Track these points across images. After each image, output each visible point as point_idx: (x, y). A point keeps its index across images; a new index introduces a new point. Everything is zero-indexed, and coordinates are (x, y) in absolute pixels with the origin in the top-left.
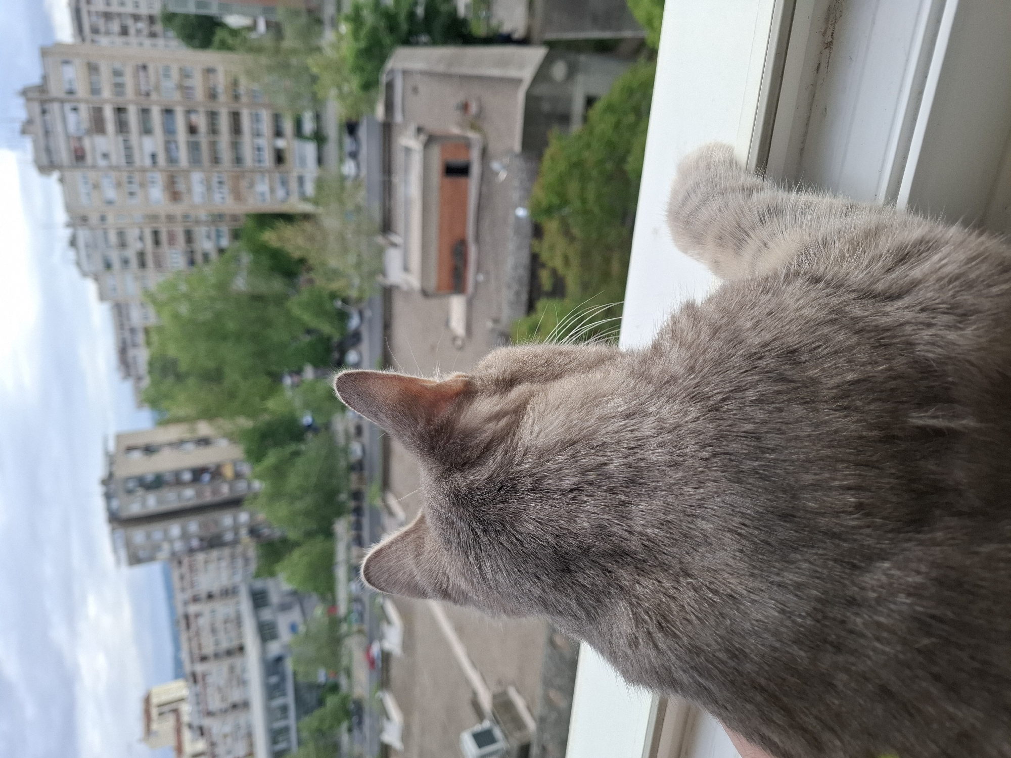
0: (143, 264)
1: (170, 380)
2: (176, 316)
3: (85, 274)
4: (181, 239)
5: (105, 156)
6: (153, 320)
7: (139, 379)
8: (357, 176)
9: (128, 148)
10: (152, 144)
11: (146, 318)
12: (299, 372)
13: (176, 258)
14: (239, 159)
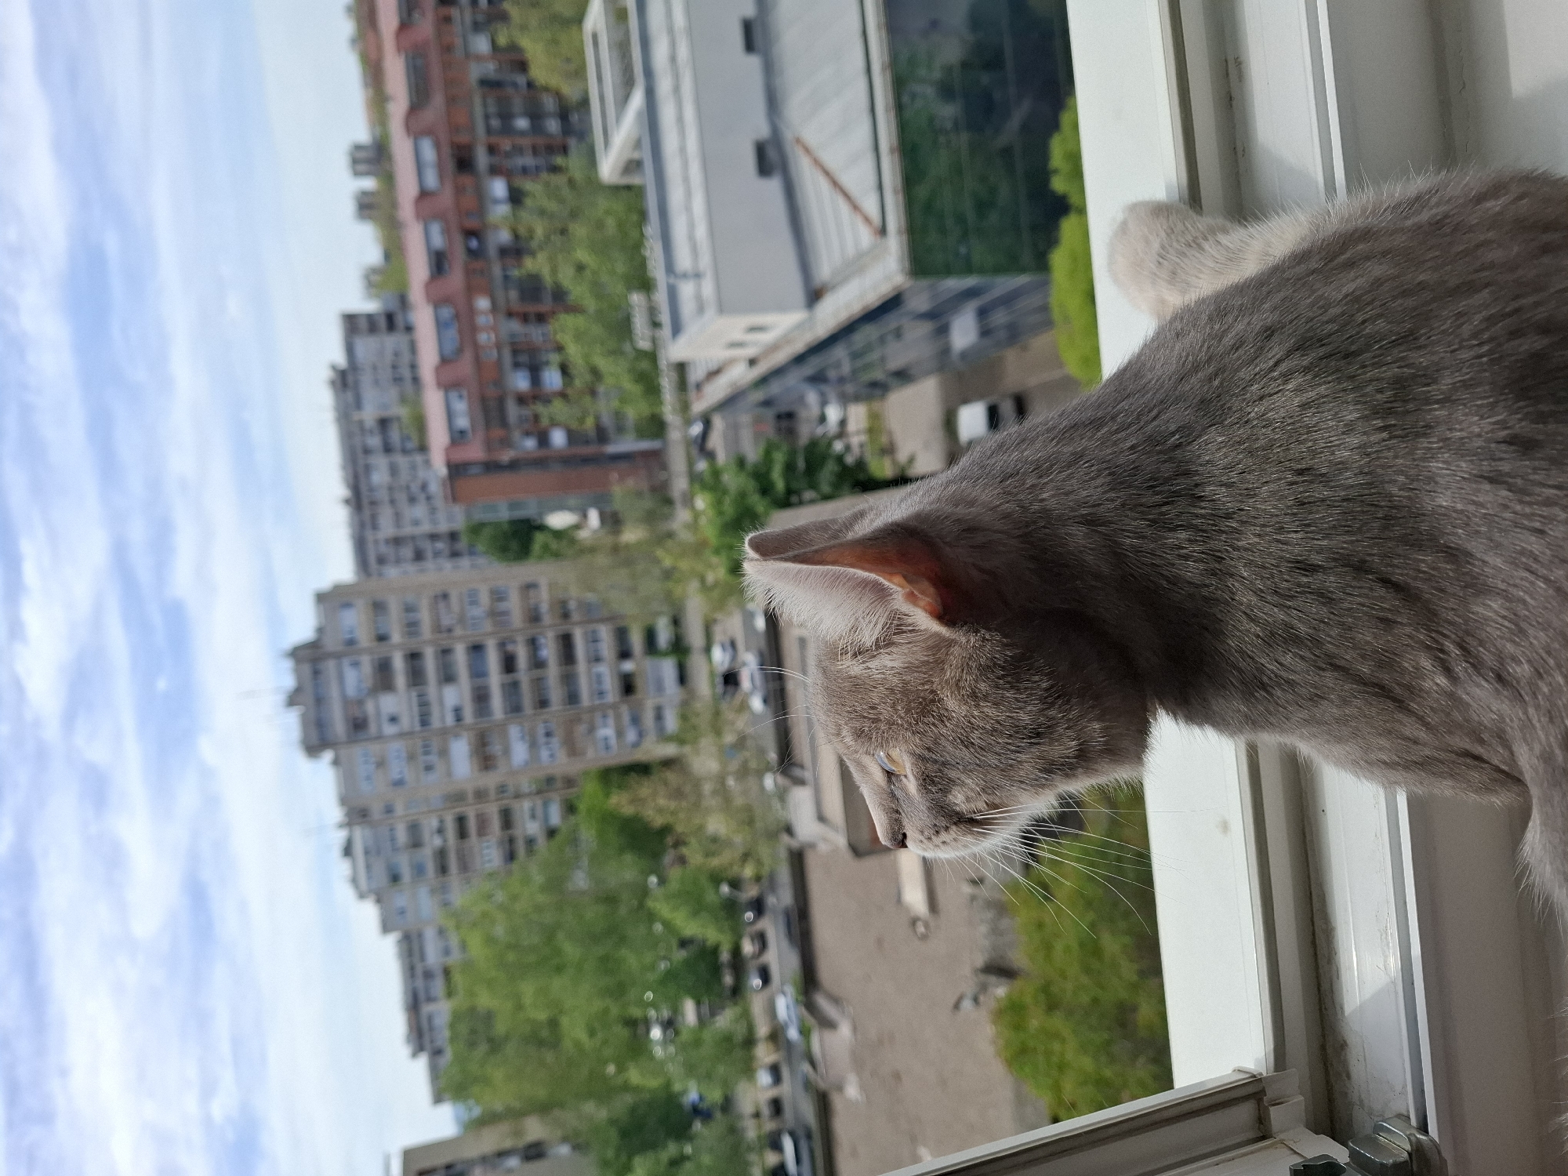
0: (443, 869)
1: (481, 1051)
2: (490, 942)
3: (362, 895)
4: (496, 824)
5: (393, 719)
6: (455, 954)
7: (437, 1053)
9: (424, 704)
10: (456, 695)
11: (447, 952)
13: (489, 853)
14: (572, 698)
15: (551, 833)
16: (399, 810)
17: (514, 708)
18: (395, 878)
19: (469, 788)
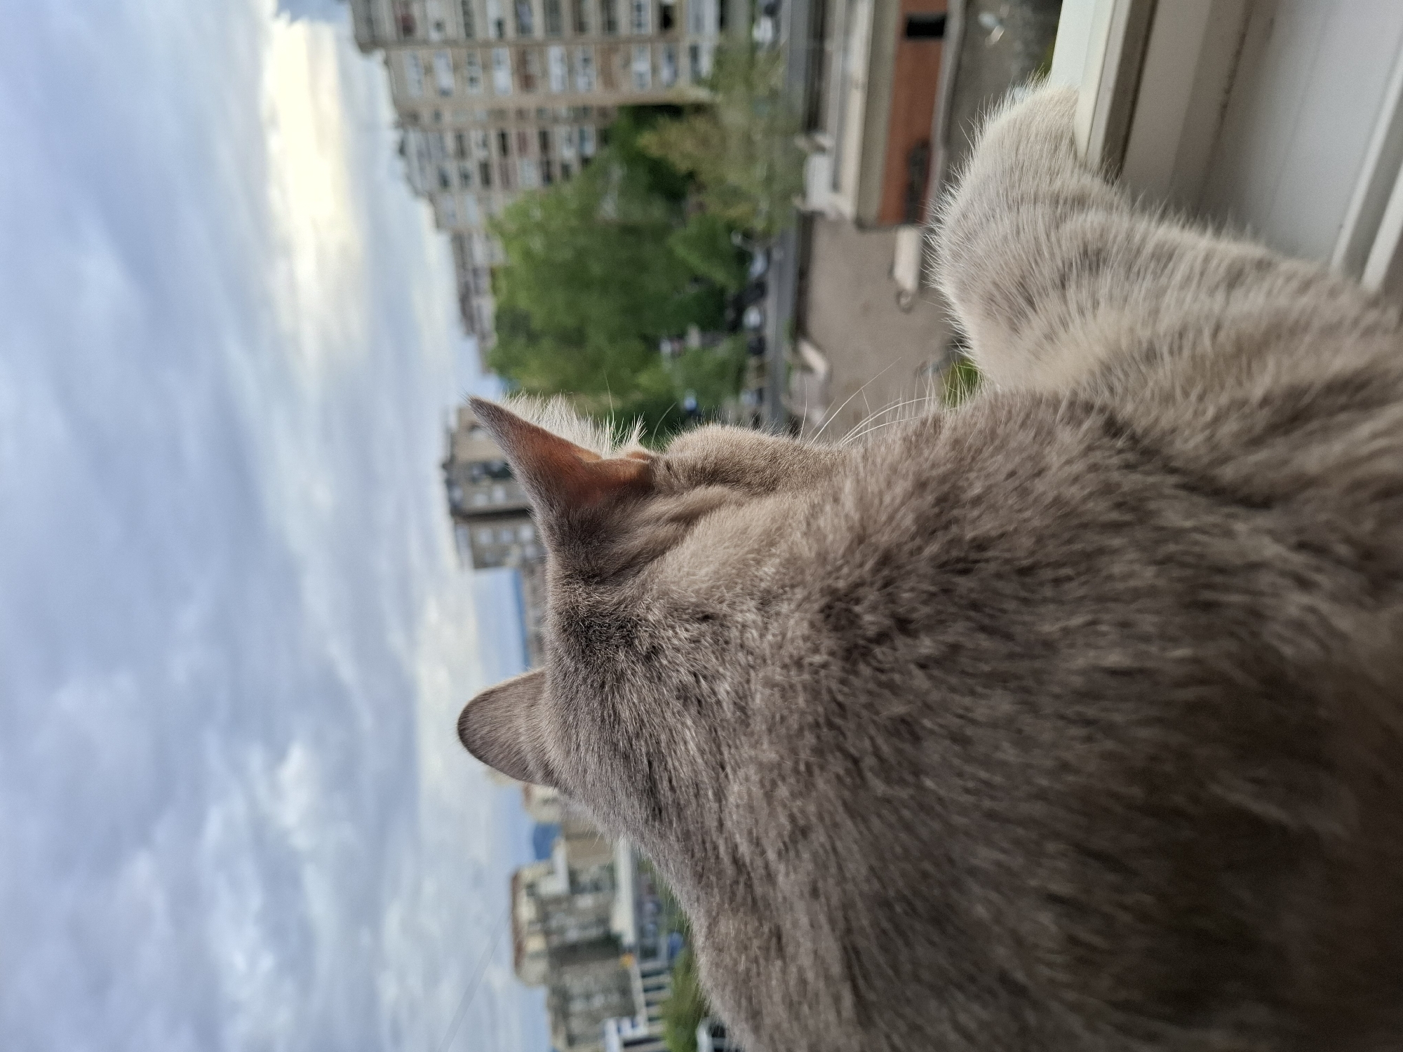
0: (487, 180)
1: (521, 341)
2: (527, 254)
3: (417, 193)
5: (439, 26)
6: (500, 258)
7: (483, 337)
8: (775, 43)
9: (467, 13)
10: (497, 6)
11: (492, 256)
12: (681, 336)
13: (528, 173)
14: (610, 25)
15: (585, 161)
16: (447, 117)
17: (553, 28)
18: (444, 182)
19: (511, 108)
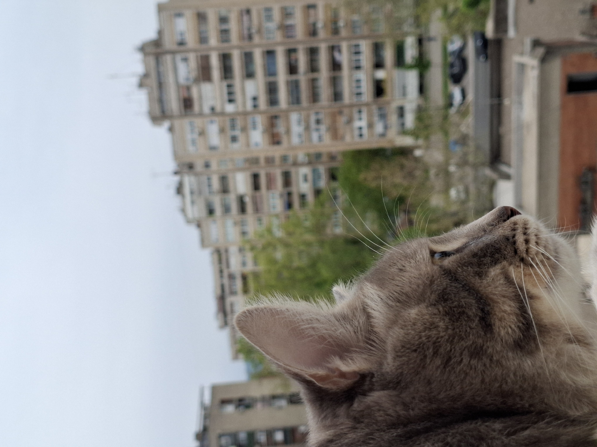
0: (243, 209)
4: (279, 182)
8: (464, 101)
9: (231, 92)
10: (254, 88)
13: (274, 202)
14: (337, 96)
15: (318, 192)
16: (214, 166)
17: (295, 100)
18: (211, 212)
19: (262, 157)
